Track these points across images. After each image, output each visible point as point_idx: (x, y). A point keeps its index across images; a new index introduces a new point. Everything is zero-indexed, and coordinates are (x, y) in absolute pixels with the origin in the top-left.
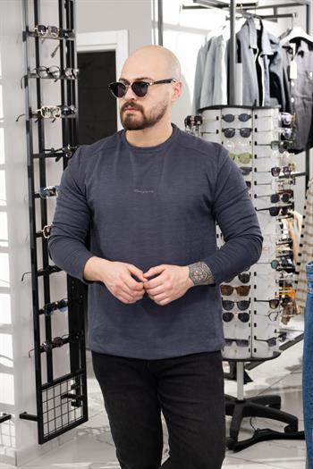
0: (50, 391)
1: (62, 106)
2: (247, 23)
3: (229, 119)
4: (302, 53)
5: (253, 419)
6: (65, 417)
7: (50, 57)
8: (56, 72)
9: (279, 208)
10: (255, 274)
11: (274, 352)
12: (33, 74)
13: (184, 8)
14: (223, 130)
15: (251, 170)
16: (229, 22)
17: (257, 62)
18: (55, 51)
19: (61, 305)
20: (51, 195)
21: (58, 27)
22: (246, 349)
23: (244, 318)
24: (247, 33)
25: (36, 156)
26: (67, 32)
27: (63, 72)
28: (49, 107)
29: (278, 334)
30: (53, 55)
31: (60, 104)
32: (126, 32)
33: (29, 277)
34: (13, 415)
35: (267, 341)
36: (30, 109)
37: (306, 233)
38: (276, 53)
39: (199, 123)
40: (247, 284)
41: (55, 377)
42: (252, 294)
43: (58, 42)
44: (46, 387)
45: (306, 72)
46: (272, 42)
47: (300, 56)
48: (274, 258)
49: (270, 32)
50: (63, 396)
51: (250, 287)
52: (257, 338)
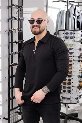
0: (12, 111)
1: (19, 28)
2: (71, 7)
3: (67, 34)
5: (70, 120)
6: (16, 119)
7: (15, 14)
8: (17, 18)
9: (80, 60)
11: (77, 102)
12: (10, 19)
13: (54, 2)
14: (65, 37)
15: (73, 49)
16: (66, 6)
17: (74, 18)
20: (14, 54)
21: (18, 5)
22: (70, 100)
23: (69, 92)
24: (71, 9)
25: (10, 43)
26: (21, 7)
27: (19, 18)
28: (14, 28)
29: (79, 96)
30: (16, 13)
31: (18, 28)
32: (37, 8)
33: (7, 78)
34: (1, 118)
35: (76, 98)
36: (9, 29)
38: (79, 15)
39: (58, 34)
40: (70, 82)
41: (14, 107)
42: (72, 84)
43: (18, 9)
44: (11, 110)
46: (78, 12)
48: (78, 74)
49: (78, 9)
50: (16, 112)
51: (71, 83)
52: (73, 97)
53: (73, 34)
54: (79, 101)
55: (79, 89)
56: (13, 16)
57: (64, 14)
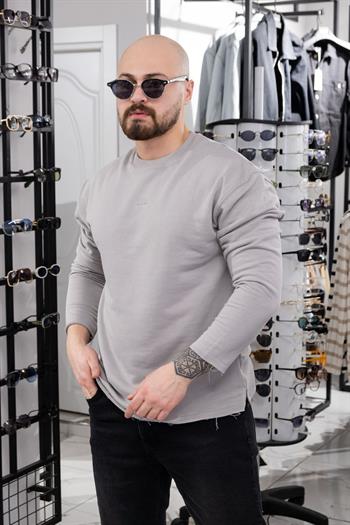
0: (13, 485)
1: (35, 115)
2: (264, 20)
3: (248, 136)
4: (328, 60)
6: (32, 518)
7: (19, 51)
8: (27, 71)
9: (309, 252)
10: (277, 334)
11: (299, 434)
16: (242, 19)
17: (276, 67)
18: (26, 45)
19: (29, 373)
20: (18, 231)
21: (30, 13)
22: (266, 429)
23: (264, 391)
24: (265, 32)
26: (42, 20)
27: (35, 72)
28: (17, 117)
29: (306, 411)
30: (23, 50)
31: (31, 113)
32: (114, 27)
35: (292, 420)
37: (337, 282)
38: (299, 58)
40: (268, 348)
41: (20, 466)
42: (274, 359)
43: (30, 32)
44: (8, 480)
45: (333, 83)
46: (294, 44)
47: (326, 63)
48: (302, 315)
49: (293, 32)
50: (30, 490)
51: (270, 351)
52: (279, 416)
53: (274, 139)
54: (306, 430)
55: (304, 381)
56: (6, 62)
57: (232, 53)
